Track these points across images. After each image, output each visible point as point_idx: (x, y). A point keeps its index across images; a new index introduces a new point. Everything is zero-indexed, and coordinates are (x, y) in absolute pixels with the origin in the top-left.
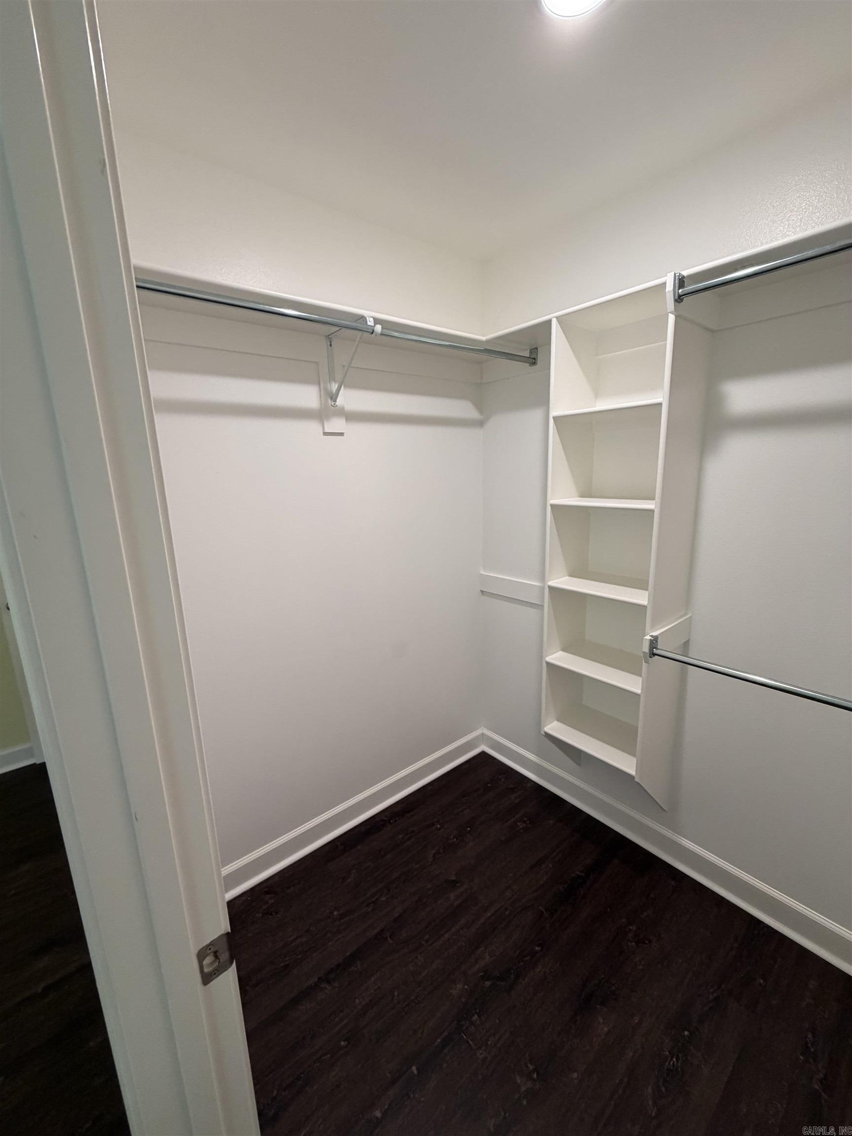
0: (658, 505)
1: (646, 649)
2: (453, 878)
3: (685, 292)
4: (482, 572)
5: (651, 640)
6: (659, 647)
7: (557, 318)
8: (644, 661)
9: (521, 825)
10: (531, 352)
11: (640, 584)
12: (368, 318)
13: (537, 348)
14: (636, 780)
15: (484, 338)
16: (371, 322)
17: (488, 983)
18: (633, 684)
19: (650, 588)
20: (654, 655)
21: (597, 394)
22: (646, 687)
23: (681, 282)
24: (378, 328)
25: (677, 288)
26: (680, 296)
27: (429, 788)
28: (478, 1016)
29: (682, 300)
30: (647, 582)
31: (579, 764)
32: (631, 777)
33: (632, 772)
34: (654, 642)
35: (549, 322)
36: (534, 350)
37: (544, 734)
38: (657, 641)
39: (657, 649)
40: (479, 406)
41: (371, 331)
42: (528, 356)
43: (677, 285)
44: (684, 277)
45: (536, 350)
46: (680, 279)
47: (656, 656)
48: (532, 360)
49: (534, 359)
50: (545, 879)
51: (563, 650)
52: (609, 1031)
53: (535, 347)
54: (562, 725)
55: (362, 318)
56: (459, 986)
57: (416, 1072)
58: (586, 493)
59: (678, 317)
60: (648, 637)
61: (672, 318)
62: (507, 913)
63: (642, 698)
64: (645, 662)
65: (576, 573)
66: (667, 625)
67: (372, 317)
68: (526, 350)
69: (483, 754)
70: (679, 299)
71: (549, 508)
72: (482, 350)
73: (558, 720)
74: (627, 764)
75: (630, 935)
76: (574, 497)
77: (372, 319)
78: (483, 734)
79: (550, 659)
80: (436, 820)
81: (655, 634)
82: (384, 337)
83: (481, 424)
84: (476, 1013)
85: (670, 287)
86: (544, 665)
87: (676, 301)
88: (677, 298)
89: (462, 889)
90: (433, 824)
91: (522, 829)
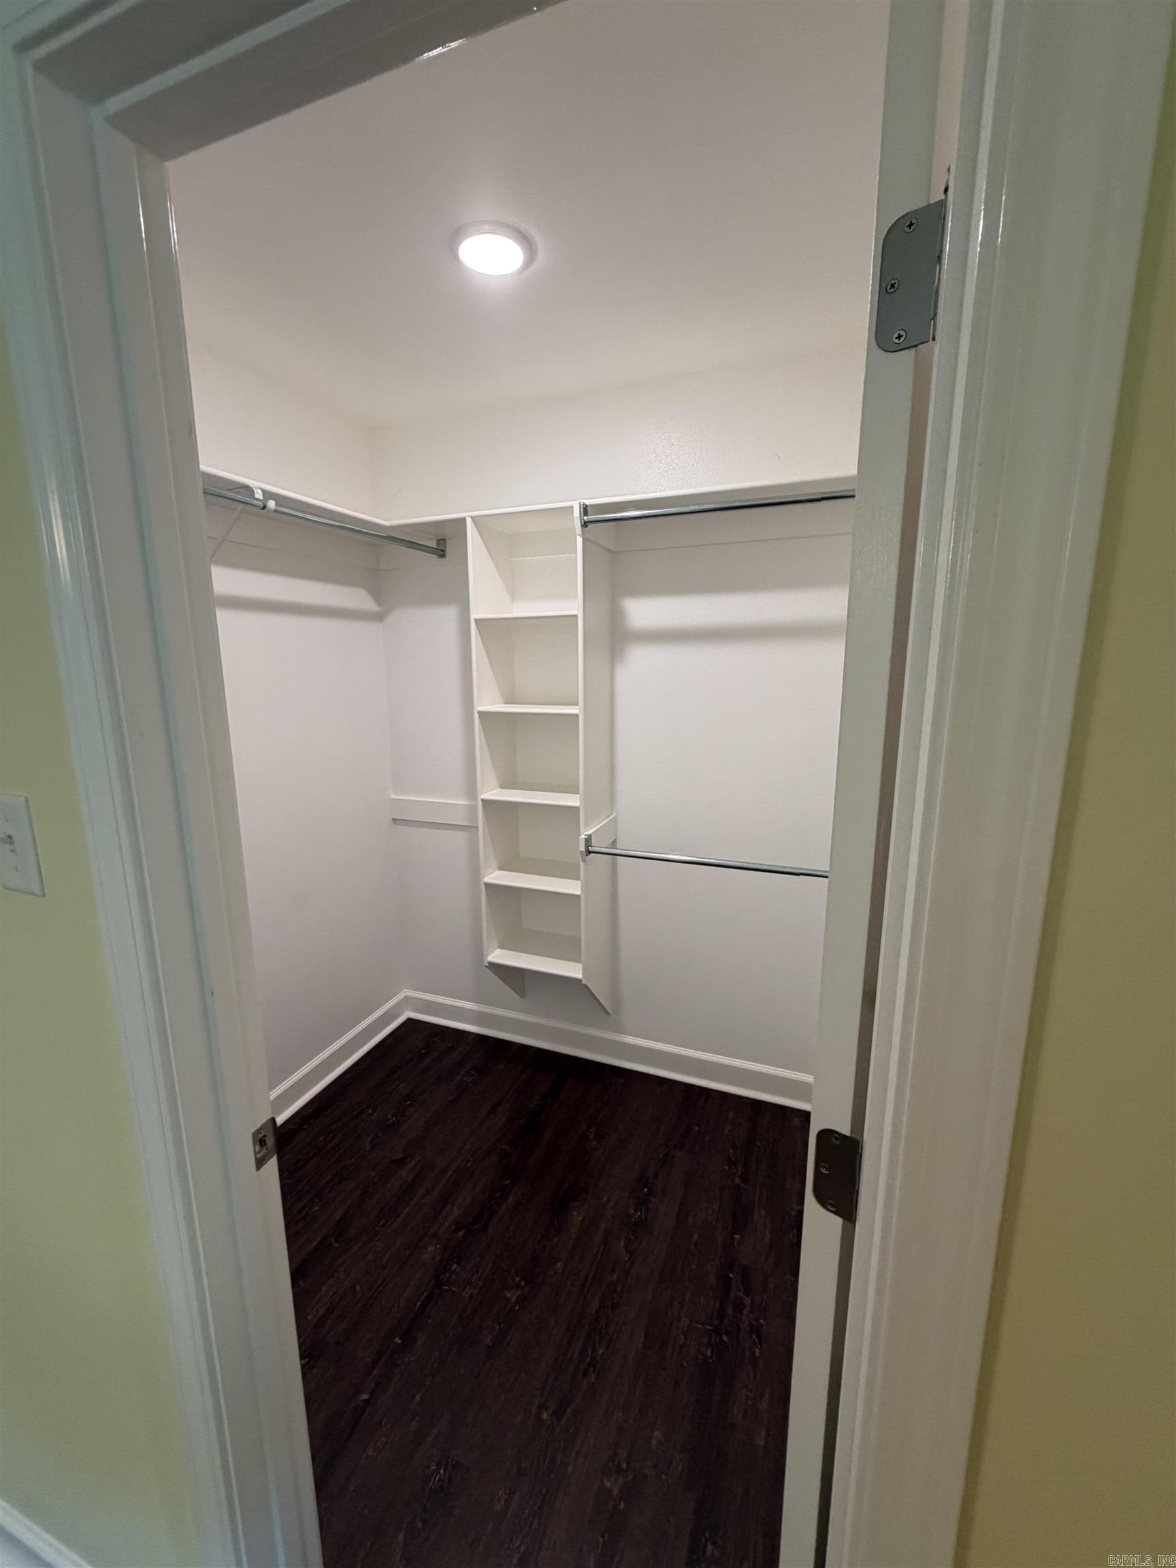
0: (582, 710)
1: (582, 848)
2: (401, 1156)
3: (589, 520)
4: (393, 796)
5: (586, 838)
6: (593, 845)
7: (472, 518)
8: (581, 860)
9: (470, 1079)
10: (438, 543)
11: (573, 789)
12: (254, 489)
13: (444, 540)
14: (583, 982)
15: (387, 524)
16: (259, 495)
17: (461, 1233)
18: (572, 887)
19: (580, 792)
20: (590, 852)
21: (514, 595)
22: (584, 888)
23: (585, 510)
24: (272, 504)
25: (582, 516)
26: (585, 522)
27: (348, 1076)
28: (457, 1264)
29: (586, 526)
30: (578, 787)
31: (523, 997)
32: (579, 981)
33: (579, 976)
34: (588, 841)
35: (464, 520)
36: (442, 541)
37: (487, 965)
38: (591, 839)
39: (592, 847)
40: (377, 596)
41: (262, 506)
42: (435, 547)
43: (582, 513)
44: (587, 506)
45: (443, 541)
46: (584, 508)
47: (592, 854)
48: (441, 553)
49: (443, 551)
50: (503, 1120)
51: (500, 868)
52: (583, 1219)
53: (443, 538)
54: (504, 951)
55: (248, 489)
56: (430, 1249)
57: (400, 1342)
58: (509, 701)
59: (584, 540)
60: (583, 836)
61: (580, 540)
62: (470, 1164)
63: (582, 896)
64: (583, 861)
65: (506, 784)
66: (598, 825)
67: (259, 488)
68: (432, 540)
69: (410, 1021)
70: (585, 525)
71: (476, 716)
72: (385, 537)
73: (500, 948)
74: (572, 970)
75: (592, 1136)
76: (497, 704)
77: (260, 491)
78: (406, 998)
79: (488, 879)
80: (365, 1106)
81: (588, 833)
82: (277, 514)
83: (379, 617)
84: (454, 1262)
85: (577, 513)
86: (483, 887)
87: (582, 526)
88: (583, 523)
89: (413, 1163)
90: (363, 1112)
91: (471, 1082)
